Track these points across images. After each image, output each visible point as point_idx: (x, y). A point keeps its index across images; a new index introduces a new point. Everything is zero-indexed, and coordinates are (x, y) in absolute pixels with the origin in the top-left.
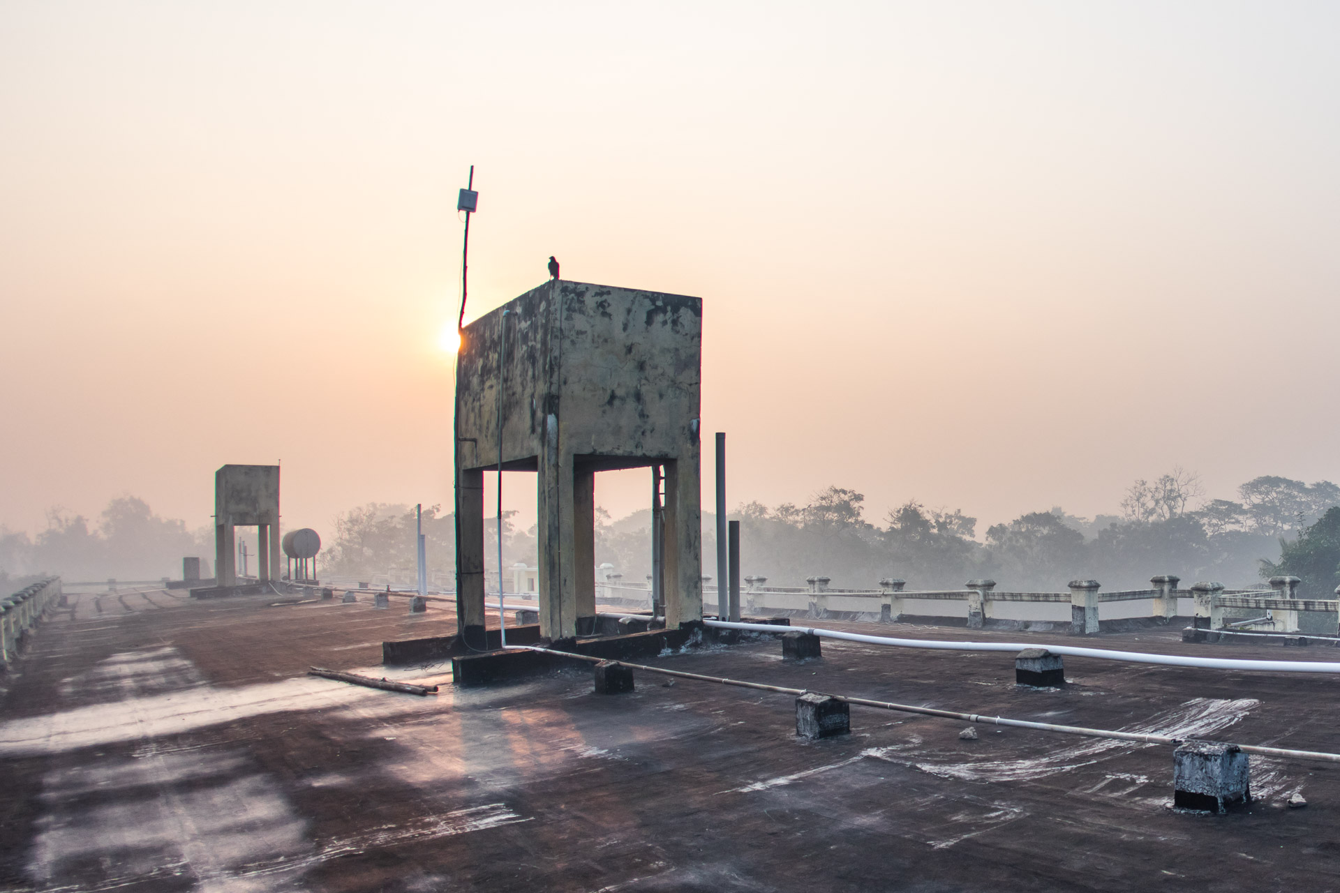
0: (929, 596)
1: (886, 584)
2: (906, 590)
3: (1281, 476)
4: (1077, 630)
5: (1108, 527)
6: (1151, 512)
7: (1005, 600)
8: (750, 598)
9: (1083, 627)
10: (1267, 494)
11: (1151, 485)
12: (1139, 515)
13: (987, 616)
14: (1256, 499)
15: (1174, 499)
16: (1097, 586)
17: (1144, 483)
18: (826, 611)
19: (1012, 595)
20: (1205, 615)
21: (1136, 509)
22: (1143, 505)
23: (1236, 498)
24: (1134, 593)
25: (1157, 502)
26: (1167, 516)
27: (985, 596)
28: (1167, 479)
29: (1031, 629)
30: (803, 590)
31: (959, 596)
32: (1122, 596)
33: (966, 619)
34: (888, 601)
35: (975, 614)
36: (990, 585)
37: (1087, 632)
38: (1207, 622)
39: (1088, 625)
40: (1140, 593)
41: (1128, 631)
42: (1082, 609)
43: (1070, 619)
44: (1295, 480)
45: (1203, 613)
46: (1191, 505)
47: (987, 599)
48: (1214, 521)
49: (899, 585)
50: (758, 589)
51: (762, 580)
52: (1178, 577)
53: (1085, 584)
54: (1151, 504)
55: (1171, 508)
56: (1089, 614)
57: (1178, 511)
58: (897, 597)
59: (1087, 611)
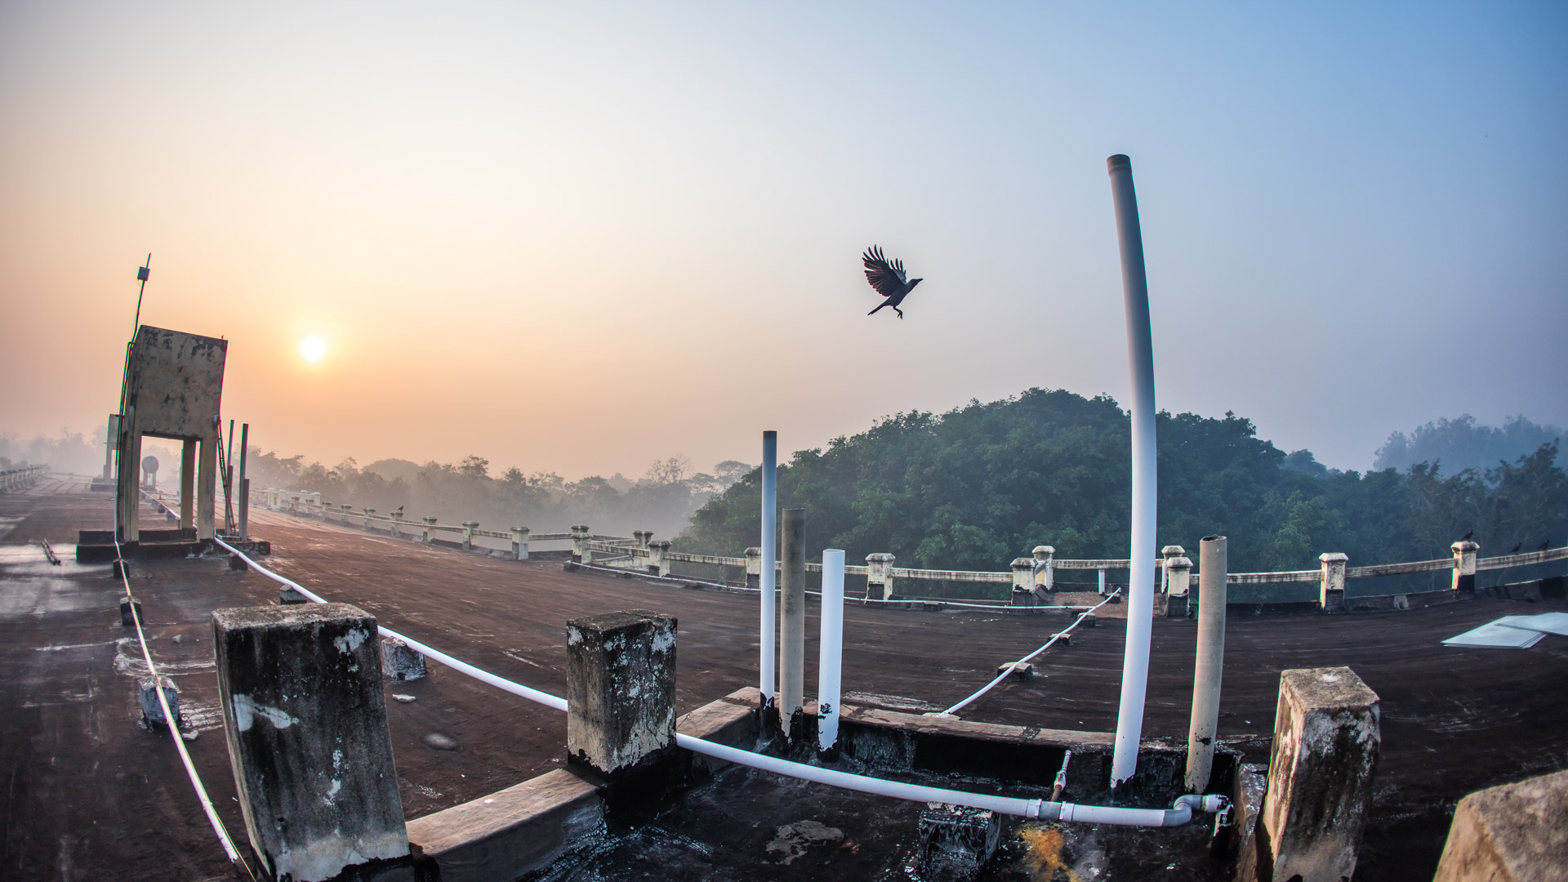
0: (446, 529)
1: (425, 520)
2: (438, 524)
3: (738, 461)
4: (515, 557)
5: (635, 487)
6: (664, 478)
7: (481, 535)
8: (366, 521)
9: (517, 555)
10: (729, 470)
11: (664, 463)
12: (656, 478)
13: (473, 544)
14: (724, 474)
15: (676, 472)
16: (527, 531)
17: (660, 462)
18: (400, 532)
19: (485, 532)
20: (579, 554)
21: (655, 477)
22: (659, 474)
23: (711, 472)
24: (557, 536)
25: (667, 473)
26: (672, 481)
27: (472, 531)
28: (672, 460)
29: (492, 554)
30: (388, 519)
31: (460, 530)
32: (547, 537)
33: (461, 544)
34: (426, 530)
35: (466, 542)
36: (476, 525)
37: (520, 559)
38: (579, 558)
39: (520, 555)
40: (560, 535)
41: (549, 559)
42: (517, 544)
43: (511, 550)
44: (745, 463)
45: (577, 552)
46: (686, 475)
47: (472, 534)
48: (697, 486)
49: (433, 521)
50: (370, 516)
51: (373, 511)
52: (588, 526)
53: (519, 529)
54: (663, 474)
55: (674, 477)
56: (521, 548)
57: (678, 479)
58: (431, 528)
59: (520, 545)
